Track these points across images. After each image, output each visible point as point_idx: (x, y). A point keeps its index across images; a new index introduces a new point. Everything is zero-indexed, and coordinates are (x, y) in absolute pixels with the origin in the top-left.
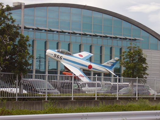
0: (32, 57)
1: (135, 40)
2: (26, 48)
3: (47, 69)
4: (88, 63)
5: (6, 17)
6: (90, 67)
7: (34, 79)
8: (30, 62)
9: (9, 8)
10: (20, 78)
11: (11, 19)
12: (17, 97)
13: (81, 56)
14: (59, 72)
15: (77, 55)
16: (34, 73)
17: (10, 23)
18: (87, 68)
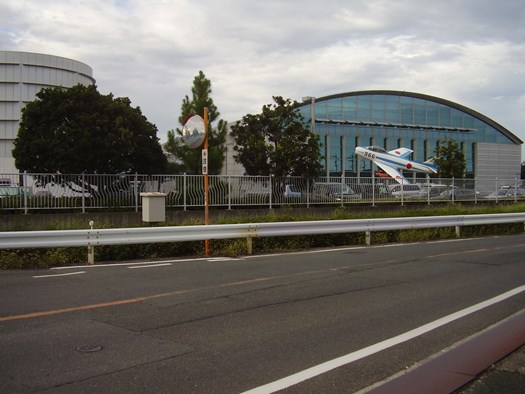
0: (325, 158)
1: (468, 131)
2: (317, 148)
3: (344, 169)
4: (407, 162)
5: (294, 115)
6: (409, 166)
7: (328, 183)
8: (322, 163)
9: (296, 105)
10: (311, 182)
11: (300, 115)
12: (308, 203)
13: (398, 153)
14: (359, 174)
15: (393, 152)
16: (328, 176)
17: (299, 120)
18: (406, 168)
